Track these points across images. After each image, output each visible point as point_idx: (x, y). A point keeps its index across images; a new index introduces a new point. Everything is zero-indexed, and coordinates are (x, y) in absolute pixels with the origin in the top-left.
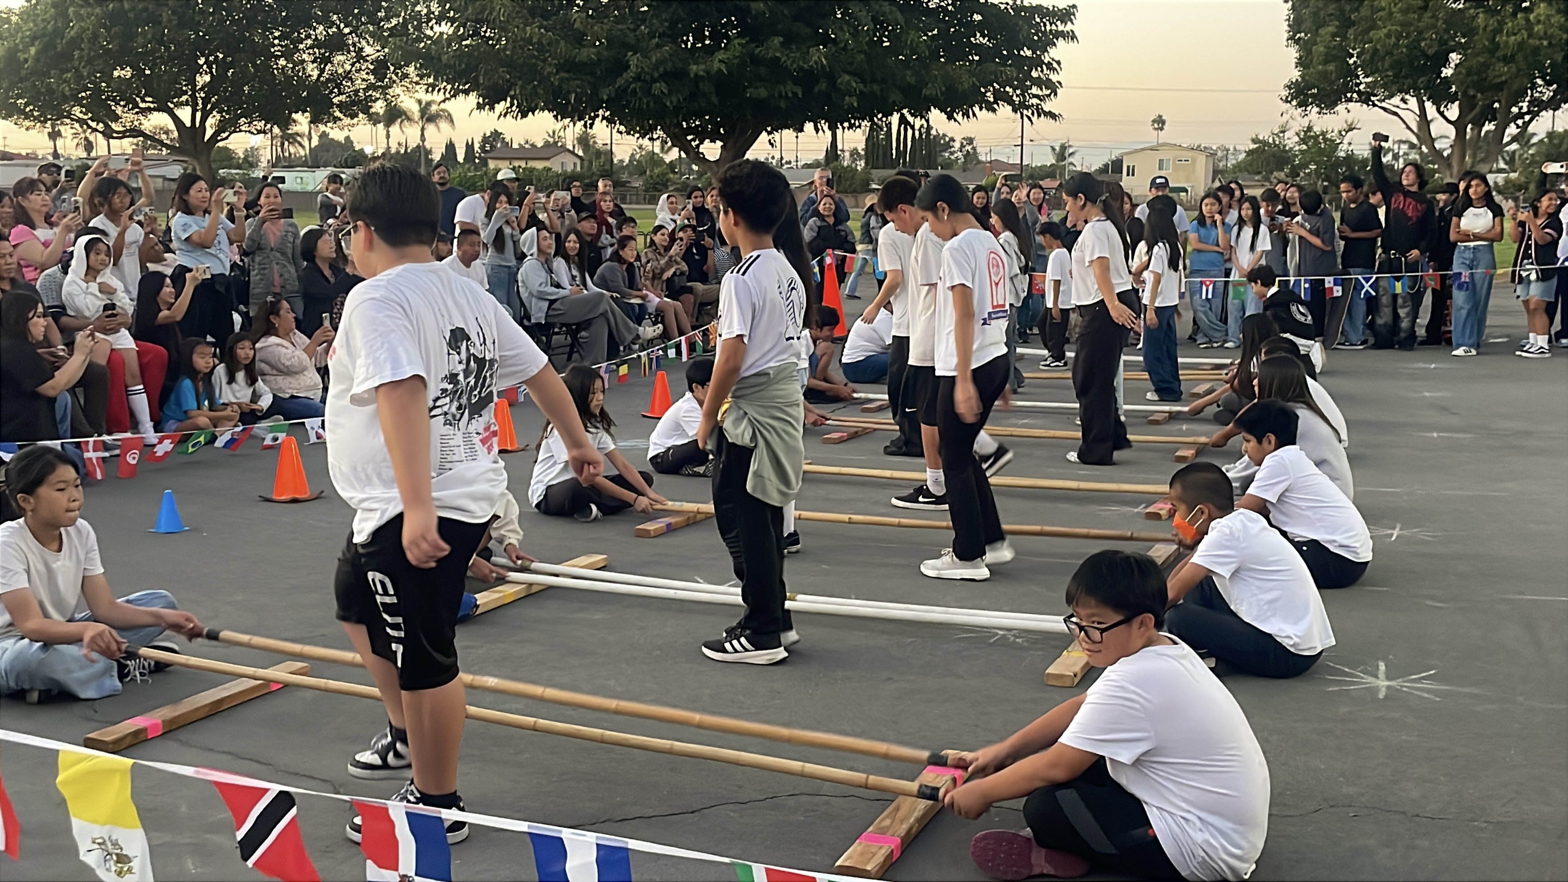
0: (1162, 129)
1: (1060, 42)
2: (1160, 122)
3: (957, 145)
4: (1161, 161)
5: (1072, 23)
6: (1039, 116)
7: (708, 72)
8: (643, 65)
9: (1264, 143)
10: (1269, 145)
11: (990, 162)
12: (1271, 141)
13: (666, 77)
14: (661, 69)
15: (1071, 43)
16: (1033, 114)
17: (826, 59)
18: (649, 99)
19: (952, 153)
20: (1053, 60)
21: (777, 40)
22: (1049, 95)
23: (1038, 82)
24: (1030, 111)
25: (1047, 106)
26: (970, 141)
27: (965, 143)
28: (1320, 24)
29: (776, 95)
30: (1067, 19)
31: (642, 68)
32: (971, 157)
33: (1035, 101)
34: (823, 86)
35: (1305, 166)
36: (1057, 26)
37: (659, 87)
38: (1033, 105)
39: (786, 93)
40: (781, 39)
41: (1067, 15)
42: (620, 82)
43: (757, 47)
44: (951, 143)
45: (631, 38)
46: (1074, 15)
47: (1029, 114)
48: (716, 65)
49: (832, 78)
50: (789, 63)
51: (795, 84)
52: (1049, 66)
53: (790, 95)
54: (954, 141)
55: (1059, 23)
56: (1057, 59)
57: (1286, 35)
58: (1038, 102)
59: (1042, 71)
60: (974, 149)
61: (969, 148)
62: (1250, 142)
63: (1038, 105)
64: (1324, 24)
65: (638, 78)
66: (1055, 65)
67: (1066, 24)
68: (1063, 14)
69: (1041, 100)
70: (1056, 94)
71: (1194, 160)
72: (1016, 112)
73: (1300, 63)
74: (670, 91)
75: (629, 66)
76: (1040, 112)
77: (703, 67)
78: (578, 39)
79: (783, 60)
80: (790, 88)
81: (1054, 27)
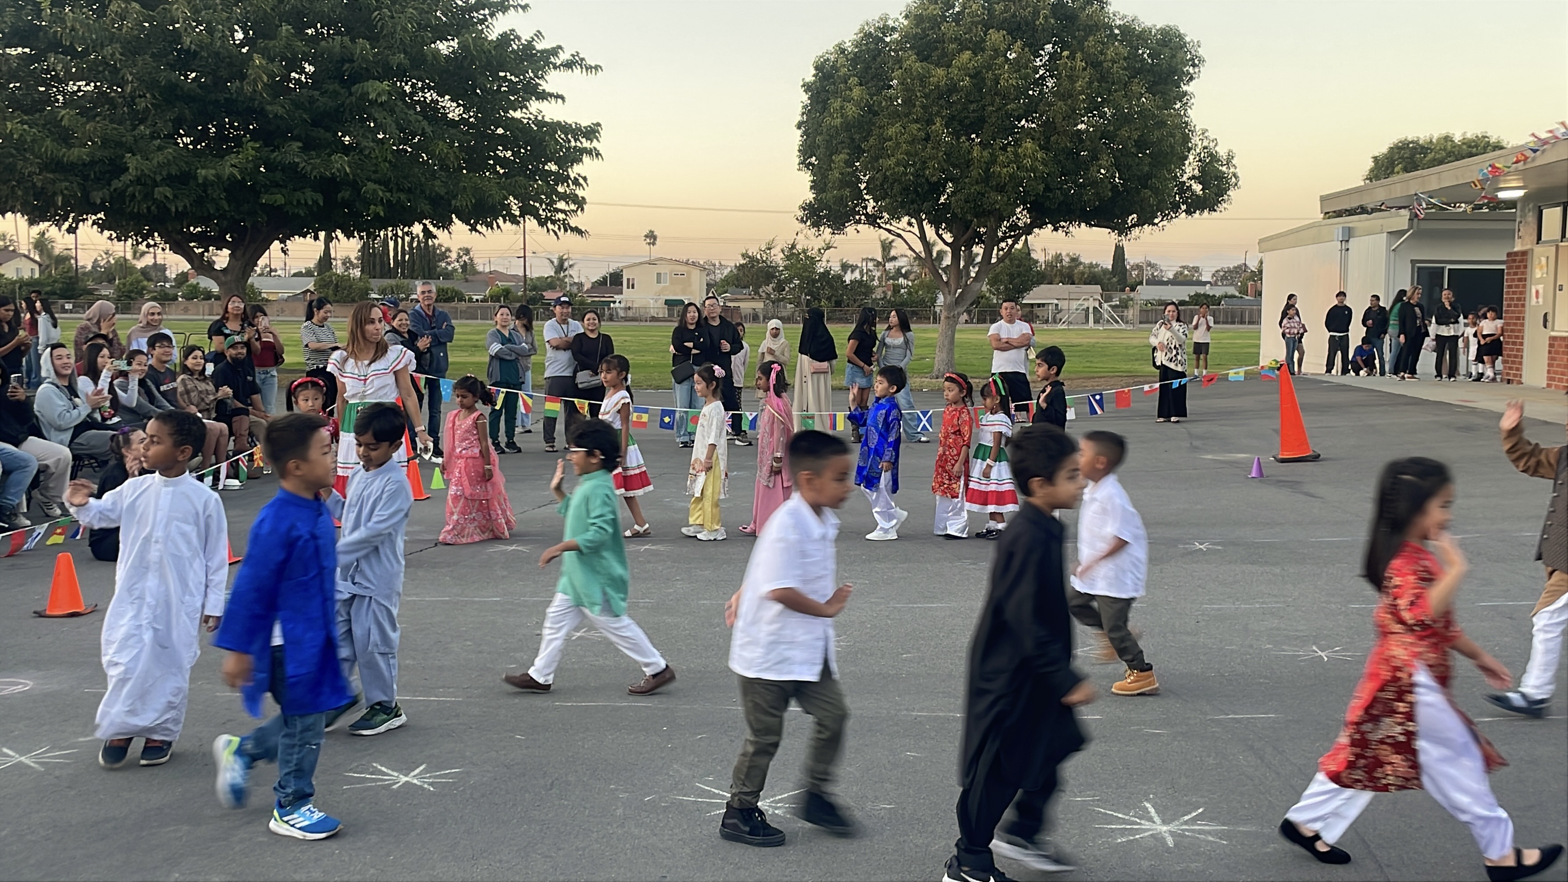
0: (654, 244)
1: (586, 159)
2: (652, 237)
3: (454, 255)
4: (659, 275)
5: (598, 140)
6: (566, 230)
7: (218, 176)
8: (143, 168)
9: (752, 259)
10: (758, 261)
11: (491, 273)
12: (759, 257)
13: (170, 180)
14: (164, 173)
15: (595, 160)
16: (559, 229)
17: (349, 167)
18: (150, 203)
19: (448, 264)
20: (579, 175)
21: (296, 145)
22: (576, 211)
23: (564, 197)
24: (557, 226)
25: (573, 222)
26: (467, 251)
27: (461, 254)
28: (832, 151)
29: (295, 203)
30: (592, 136)
31: (143, 170)
32: (468, 268)
33: (561, 216)
34: (345, 194)
35: (790, 280)
36: (581, 143)
37: (163, 191)
38: (559, 220)
39: (306, 201)
40: (300, 144)
41: (591, 133)
42: (116, 184)
43: (273, 151)
44: (448, 254)
45: (129, 138)
46: (599, 133)
47: (556, 229)
48: (228, 170)
49: (355, 186)
50: (309, 168)
51: (314, 191)
52: (576, 182)
53: (310, 203)
54: (450, 251)
55: (584, 140)
56: (583, 175)
57: (797, 160)
58: (564, 217)
59: (568, 186)
60: (471, 259)
61: (466, 258)
62: (740, 257)
63: (564, 220)
64: (837, 152)
65: (138, 181)
66: (581, 181)
67: (592, 142)
68: (587, 131)
69: (566, 215)
70: (582, 210)
71: (689, 273)
72: (542, 226)
73: (815, 186)
74: (175, 196)
75: (128, 169)
76: (567, 227)
77: (213, 172)
78: (65, 137)
79: (301, 165)
80: (310, 196)
81: (578, 144)
